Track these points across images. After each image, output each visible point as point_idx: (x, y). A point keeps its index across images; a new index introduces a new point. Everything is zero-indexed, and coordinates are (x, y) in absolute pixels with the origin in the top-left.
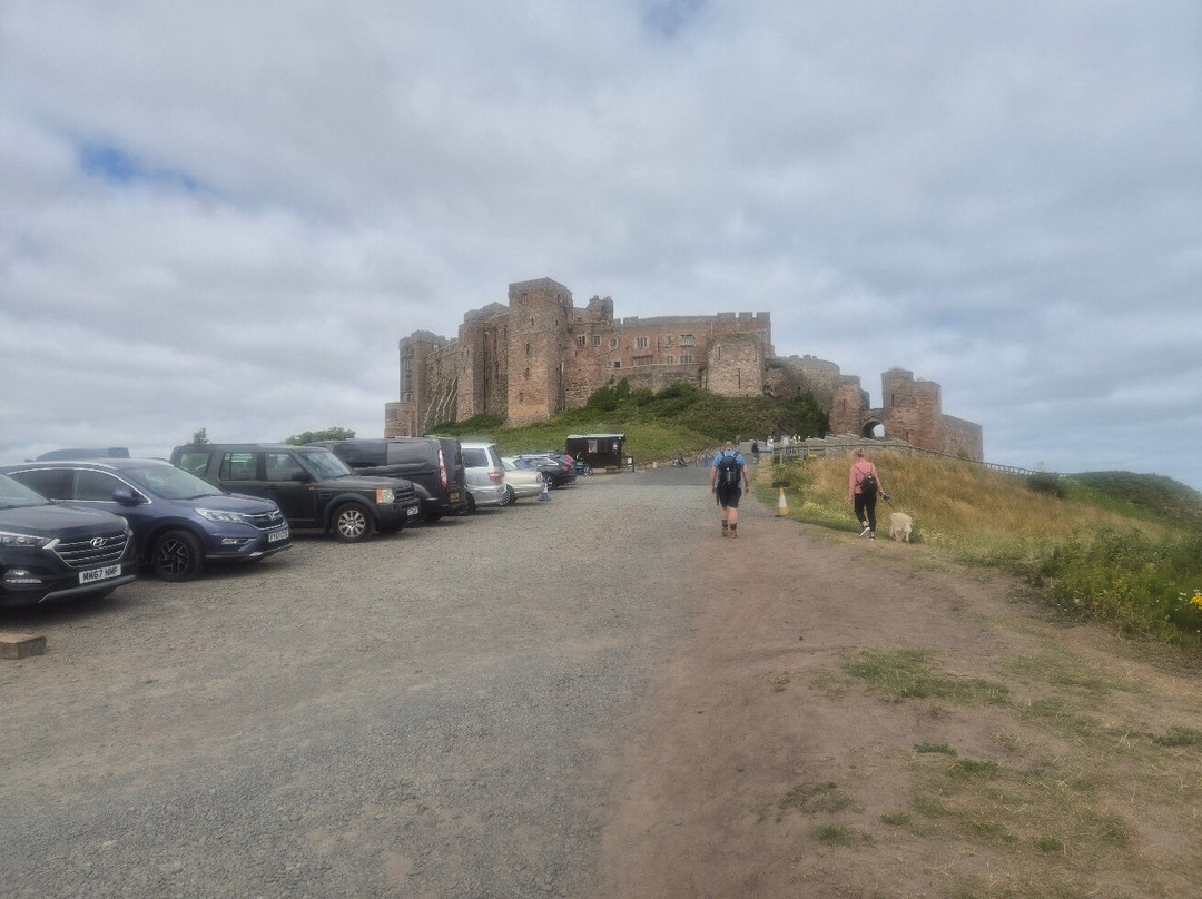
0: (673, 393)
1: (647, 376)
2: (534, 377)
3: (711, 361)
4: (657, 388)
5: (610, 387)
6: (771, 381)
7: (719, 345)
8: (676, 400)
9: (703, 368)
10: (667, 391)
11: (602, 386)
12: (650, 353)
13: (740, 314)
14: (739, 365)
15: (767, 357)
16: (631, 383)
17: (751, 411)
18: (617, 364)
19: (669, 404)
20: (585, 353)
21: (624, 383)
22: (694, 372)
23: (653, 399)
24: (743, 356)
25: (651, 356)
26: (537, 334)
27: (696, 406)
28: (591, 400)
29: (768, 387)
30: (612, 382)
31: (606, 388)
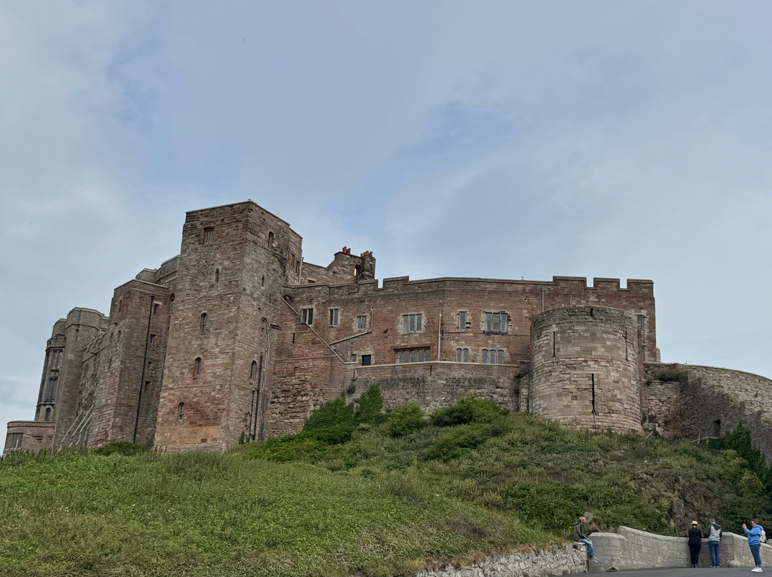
0: (459, 417)
1: (418, 382)
2: (207, 374)
3: (538, 359)
4: (431, 407)
5: (348, 401)
6: (655, 406)
7: (555, 328)
8: (463, 427)
9: (524, 373)
10: (450, 413)
11: (333, 398)
12: (426, 342)
13: (630, 282)
14: (593, 367)
15: (648, 360)
16: (385, 394)
17: (619, 460)
18: (366, 360)
19: (447, 434)
20: (308, 336)
21: (374, 394)
22: (506, 381)
23: (420, 426)
24: (600, 351)
25: (427, 348)
26: (221, 297)
27: (502, 441)
28: (312, 425)
29: (652, 419)
30: (351, 391)
31: (338, 403)
